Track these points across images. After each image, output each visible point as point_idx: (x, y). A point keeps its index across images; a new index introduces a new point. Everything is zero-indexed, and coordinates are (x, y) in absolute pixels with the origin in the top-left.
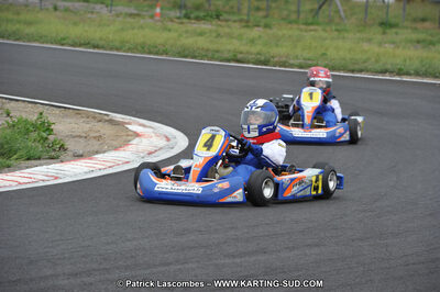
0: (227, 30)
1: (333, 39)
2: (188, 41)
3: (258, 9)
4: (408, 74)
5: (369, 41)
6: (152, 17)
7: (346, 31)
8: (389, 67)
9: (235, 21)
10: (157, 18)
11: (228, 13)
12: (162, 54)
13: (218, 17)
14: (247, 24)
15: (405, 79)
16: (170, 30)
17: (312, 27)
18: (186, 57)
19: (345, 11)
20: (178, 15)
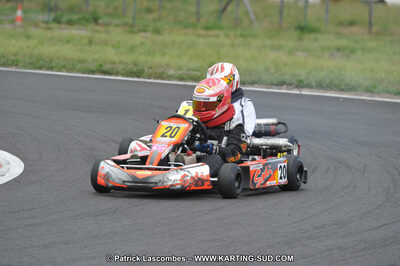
0: (104, 36)
1: (233, 46)
2: (48, 50)
3: (149, 10)
4: (309, 86)
5: (278, 48)
6: (12, 22)
7: (254, 36)
8: (287, 78)
9: (117, 26)
10: (18, 23)
11: (110, 15)
12: (10, 66)
13: (96, 20)
14: (131, 28)
15: (305, 92)
16: (28, 37)
17: (212, 32)
18: (40, 68)
19: (256, 13)
20: (46, 19)
